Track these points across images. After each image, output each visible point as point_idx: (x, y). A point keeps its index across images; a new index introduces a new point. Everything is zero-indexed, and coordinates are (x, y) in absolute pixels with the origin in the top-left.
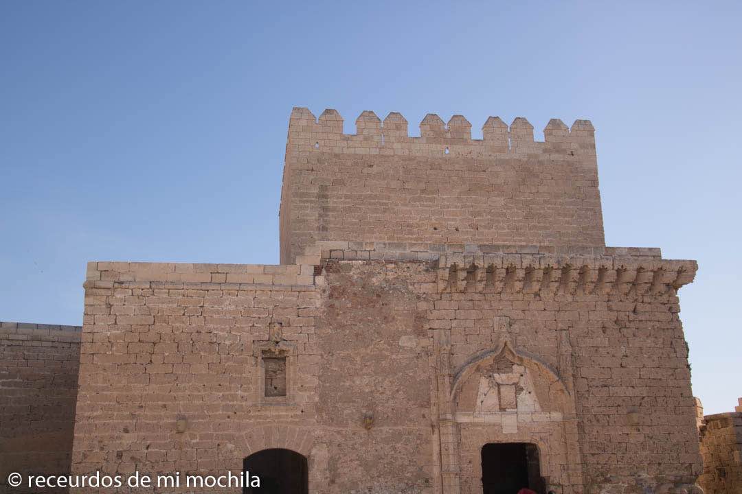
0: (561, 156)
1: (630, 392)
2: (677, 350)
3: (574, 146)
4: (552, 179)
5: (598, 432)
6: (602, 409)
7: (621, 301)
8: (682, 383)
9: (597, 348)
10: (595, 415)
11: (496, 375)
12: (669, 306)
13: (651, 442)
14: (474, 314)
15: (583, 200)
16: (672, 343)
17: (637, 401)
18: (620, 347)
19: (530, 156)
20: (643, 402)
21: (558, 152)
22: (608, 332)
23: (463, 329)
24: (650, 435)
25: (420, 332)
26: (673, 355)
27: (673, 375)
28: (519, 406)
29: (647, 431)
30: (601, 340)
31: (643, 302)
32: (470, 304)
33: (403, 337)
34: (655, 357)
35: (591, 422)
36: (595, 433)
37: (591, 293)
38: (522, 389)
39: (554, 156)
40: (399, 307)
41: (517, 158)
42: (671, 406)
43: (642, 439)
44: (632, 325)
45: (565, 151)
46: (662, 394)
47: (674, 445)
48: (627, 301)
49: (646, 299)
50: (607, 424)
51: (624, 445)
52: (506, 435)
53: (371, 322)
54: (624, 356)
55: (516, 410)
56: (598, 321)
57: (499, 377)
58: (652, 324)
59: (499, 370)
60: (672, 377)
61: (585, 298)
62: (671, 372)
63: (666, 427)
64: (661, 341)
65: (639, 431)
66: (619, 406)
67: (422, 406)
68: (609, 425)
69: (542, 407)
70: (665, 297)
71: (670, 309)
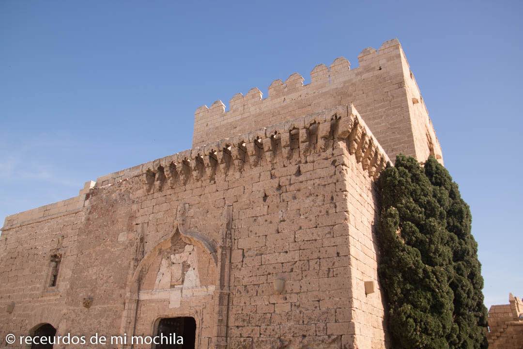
0: (371, 73)
1: (282, 258)
2: (337, 204)
3: (382, 62)
4: (363, 93)
5: (245, 303)
6: (251, 279)
7: (284, 166)
8: (339, 240)
9: (255, 218)
10: (246, 286)
11: (172, 256)
12: (332, 159)
13: (298, 311)
14: (165, 206)
15: (390, 101)
16: (332, 198)
17: (287, 268)
18: (278, 212)
19: (345, 82)
20: (294, 267)
21: (368, 71)
22: (268, 199)
23: (155, 220)
24: (297, 304)
25: (130, 229)
26: (332, 211)
27: (330, 233)
28: (185, 283)
29: (294, 299)
30: (261, 209)
31: (306, 162)
32: (164, 199)
33: (121, 234)
34: (312, 217)
35: (241, 293)
36: (242, 304)
37: (255, 165)
38: (189, 266)
39: (365, 76)
40: (122, 211)
41: (335, 87)
42: (324, 268)
43: (287, 308)
44: (292, 188)
45: (374, 68)
46: (315, 255)
47: (323, 313)
48: (290, 165)
49: (309, 159)
50: (255, 294)
51: (269, 315)
52: (171, 309)
53: (106, 226)
54: (281, 221)
55: (181, 286)
56: (259, 191)
57: (174, 258)
58: (312, 182)
59: (175, 252)
60: (328, 236)
61: (251, 172)
62: (328, 230)
63: (315, 293)
64: (320, 198)
65: (286, 299)
66: (269, 274)
67: (121, 288)
68: (257, 295)
69: (201, 281)
70: (329, 151)
71: (334, 162)
